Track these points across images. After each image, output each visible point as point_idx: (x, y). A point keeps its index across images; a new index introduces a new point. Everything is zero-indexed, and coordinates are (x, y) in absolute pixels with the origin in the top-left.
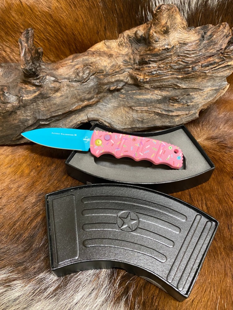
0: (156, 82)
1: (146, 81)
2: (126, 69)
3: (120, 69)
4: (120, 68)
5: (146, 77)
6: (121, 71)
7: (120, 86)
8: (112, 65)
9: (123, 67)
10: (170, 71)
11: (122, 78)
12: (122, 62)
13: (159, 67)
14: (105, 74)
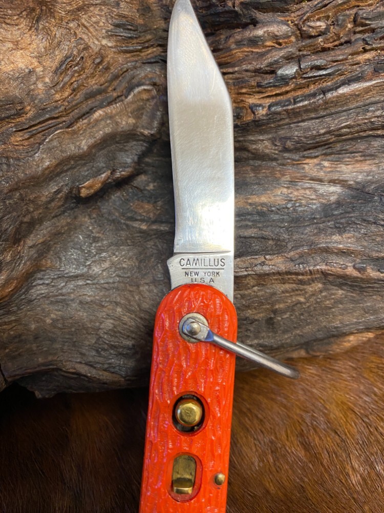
0: (303, 121)
1: (254, 121)
2: (135, 68)
3: (108, 76)
4: (107, 69)
5: (251, 100)
6: (115, 83)
7: (124, 166)
8: (62, 63)
9: (121, 58)
10: (365, 51)
11: (126, 122)
12: (109, 36)
13: (304, 36)
14: (35, 117)
